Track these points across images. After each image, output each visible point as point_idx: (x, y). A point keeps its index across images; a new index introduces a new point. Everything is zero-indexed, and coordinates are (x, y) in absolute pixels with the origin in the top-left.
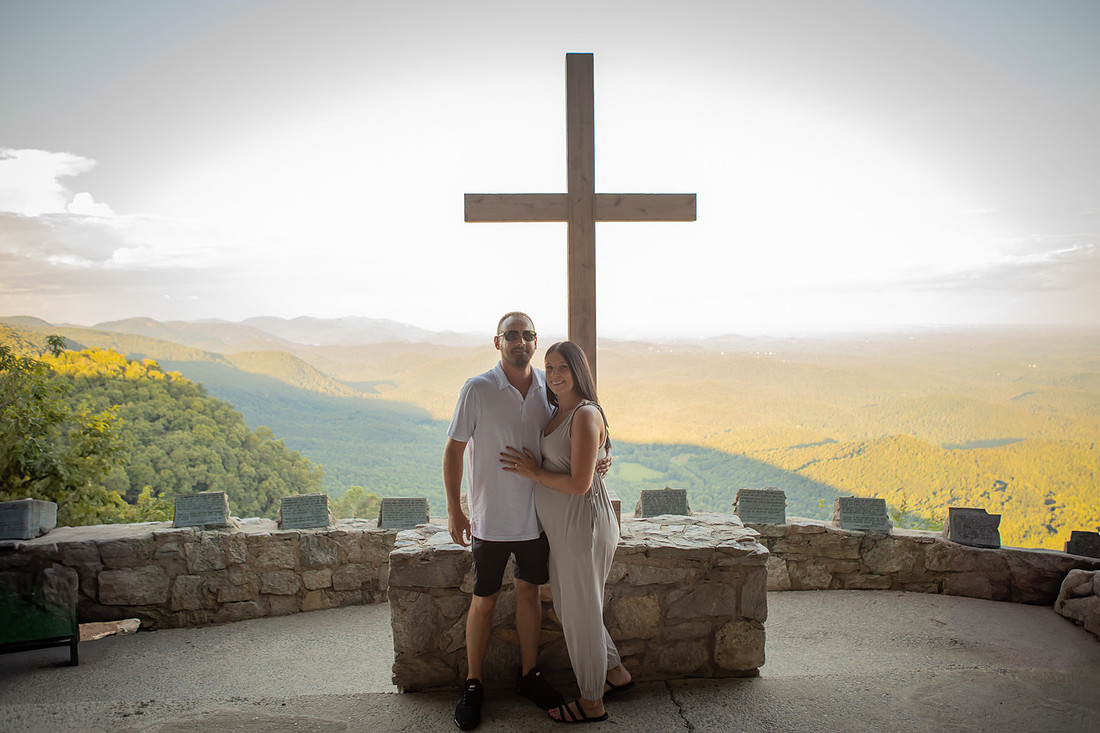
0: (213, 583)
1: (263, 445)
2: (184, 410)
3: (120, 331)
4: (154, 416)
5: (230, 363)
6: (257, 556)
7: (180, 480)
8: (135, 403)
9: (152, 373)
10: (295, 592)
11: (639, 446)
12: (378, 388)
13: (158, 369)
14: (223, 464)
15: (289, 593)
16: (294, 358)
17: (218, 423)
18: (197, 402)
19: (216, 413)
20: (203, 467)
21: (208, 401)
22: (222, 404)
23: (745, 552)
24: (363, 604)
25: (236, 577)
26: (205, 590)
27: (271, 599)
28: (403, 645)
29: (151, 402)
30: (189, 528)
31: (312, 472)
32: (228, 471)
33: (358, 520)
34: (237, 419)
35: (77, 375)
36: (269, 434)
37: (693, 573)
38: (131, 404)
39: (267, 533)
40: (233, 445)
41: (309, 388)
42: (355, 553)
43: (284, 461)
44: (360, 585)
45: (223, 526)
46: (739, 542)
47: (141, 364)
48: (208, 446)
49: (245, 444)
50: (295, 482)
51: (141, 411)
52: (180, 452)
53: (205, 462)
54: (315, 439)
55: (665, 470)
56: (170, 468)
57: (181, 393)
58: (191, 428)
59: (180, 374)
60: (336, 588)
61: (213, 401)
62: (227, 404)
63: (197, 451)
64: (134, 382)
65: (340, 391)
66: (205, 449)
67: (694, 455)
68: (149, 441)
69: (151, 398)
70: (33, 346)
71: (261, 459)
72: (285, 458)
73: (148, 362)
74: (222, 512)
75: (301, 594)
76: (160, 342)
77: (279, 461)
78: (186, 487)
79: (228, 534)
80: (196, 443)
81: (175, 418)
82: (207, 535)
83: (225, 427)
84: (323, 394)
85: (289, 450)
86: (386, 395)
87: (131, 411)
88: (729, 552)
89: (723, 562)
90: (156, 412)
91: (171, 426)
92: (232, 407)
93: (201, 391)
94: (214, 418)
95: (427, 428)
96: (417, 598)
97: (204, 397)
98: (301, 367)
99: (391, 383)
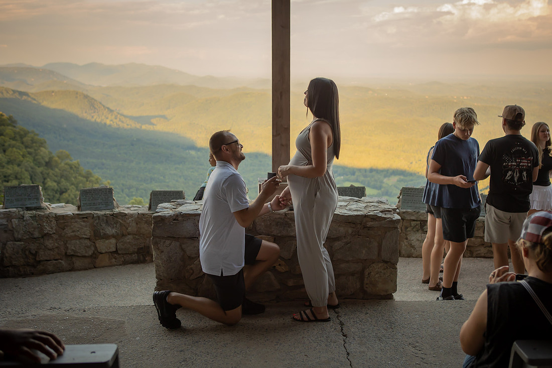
0: (33, 247)
1: (62, 165)
5: (35, 100)
6: (63, 230)
10: (90, 254)
12: (154, 121)
15: (87, 255)
16: (86, 97)
17: (26, 147)
18: (9, 130)
19: (25, 139)
21: (18, 130)
22: (29, 132)
23: (385, 219)
24: (138, 263)
25: (49, 243)
26: (27, 253)
27: (74, 259)
28: (161, 274)
30: (15, 209)
33: (134, 206)
34: (42, 144)
36: (67, 157)
37: (350, 231)
39: (70, 213)
40: (39, 165)
41: (99, 120)
42: (132, 228)
43: (80, 177)
44: (136, 250)
45: (39, 208)
46: (382, 212)
48: (19, 165)
49: (48, 164)
58: (4, 151)
60: (119, 252)
61: (22, 130)
62: (33, 132)
63: (10, 170)
65: (123, 122)
66: (16, 168)
71: (61, 177)
72: (81, 175)
74: (38, 198)
75: (96, 255)
77: (76, 178)
79: (42, 214)
80: (8, 163)
82: (28, 214)
83: (32, 150)
84: (110, 126)
85: (83, 169)
86: (160, 127)
88: (374, 218)
89: (370, 224)
92: (37, 135)
93: (12, 122)
94: (23, 143)
95: (193, 153)
96: (170, 244)
97: (14, 127)
98: (92, 103)
99: (164, 117)
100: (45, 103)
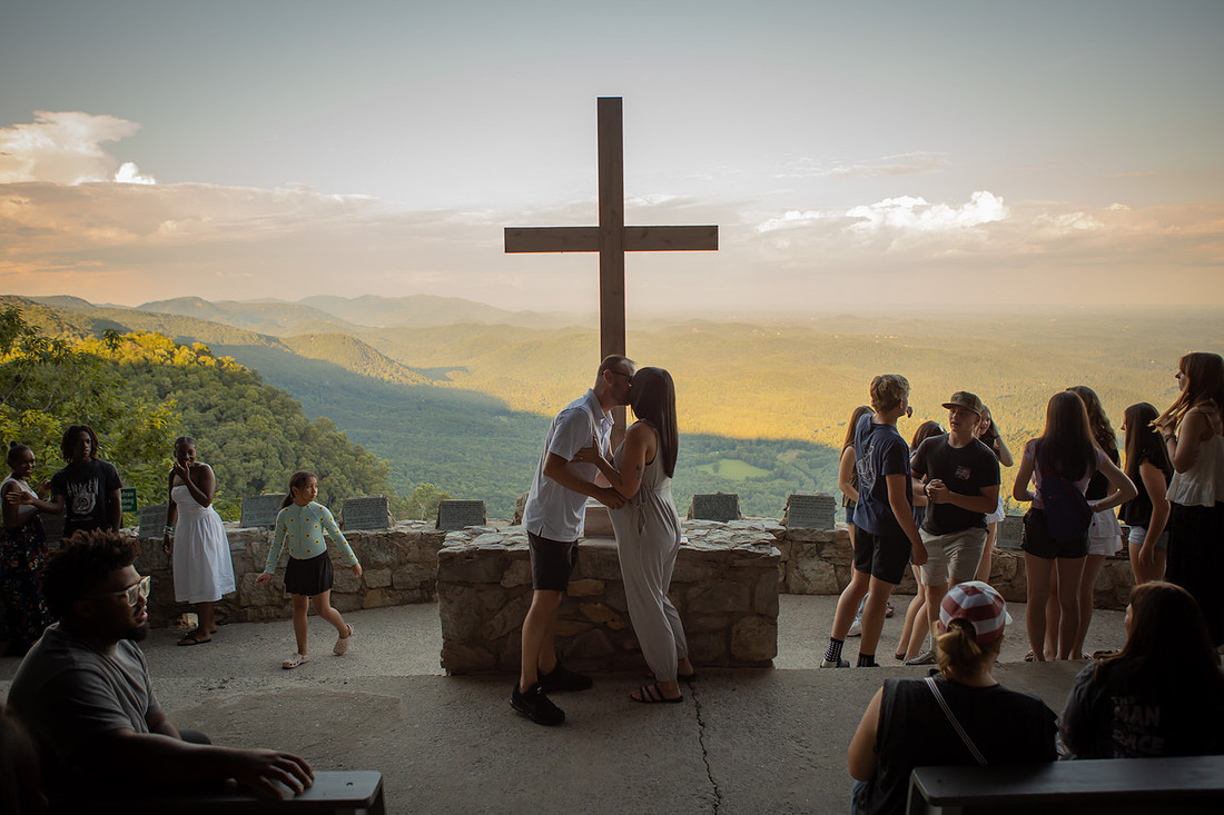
1: (323, 437)
2: (237, 400)
3: (166, 311)
4: (204, 405)
5: (287, 346)
7: (233, 476)
8: (184, 392)
9: (202, 358)
10: (356, 590)
11: (742, 442)
12: (452, 374)
13: (209, 354)
14: (280, 458)
15: (351, 591)
16: (357, 342)
17: (274, 413)
18: (252, 391)
19: (272, 402)
20: (259, 462)
21: (264, 390)
22: (279, 393)
24: (422, 603)
26: (271, 588)
29: (201, 390)
30: (256, 528)
31: (377, 467)
32: (286, 467)
34: (295, 408)
35: (122, 362)
36: (330, 426)
38: (180, 393)
40: (291, 438)
41: (373, 375)
42: (414, 554)
43: (347, 456)
44: (418, 584)
47: (190, 348)
48: (264, 439)
49: (304, 436)
50: (359, 480)
51: (190, 400)
52: (234, 445)
53: (260, 456)
55: (771, 468)
56: (223, 463)
57: (235, 380)
58: (245, 419)
59: (233, 360)
60: (395, 587)
61: (269, 389)
62: (284, 392)
63: (252, 445)
64: (183, 368)
65: (408, 378)
66: (261, 443)
67: (803, 452)
68: (201, 433)
69: (201, 386)
70: (75, 329)
71: (322, 454)
72: (347, 452)
73: (197, 346)
75: (362, 592)
76: (210, 323)
77: (341, 455)
78: (241, 483)
80: (250, 435)
81: (228, 408)
83: (283, 418)
84: (389, 382)
85: (352, 444)
86: (459, 383)
87: (180, 399)
90: (207, 401)
91: (224, 417)
92: (290, 396)
93: (254, 379)
94: (270, 408)
95: (504, 419)
96: (462, 592)
97: (260, 385)
98: (365, 351)
99: (464, 369)
100: (300, 352)
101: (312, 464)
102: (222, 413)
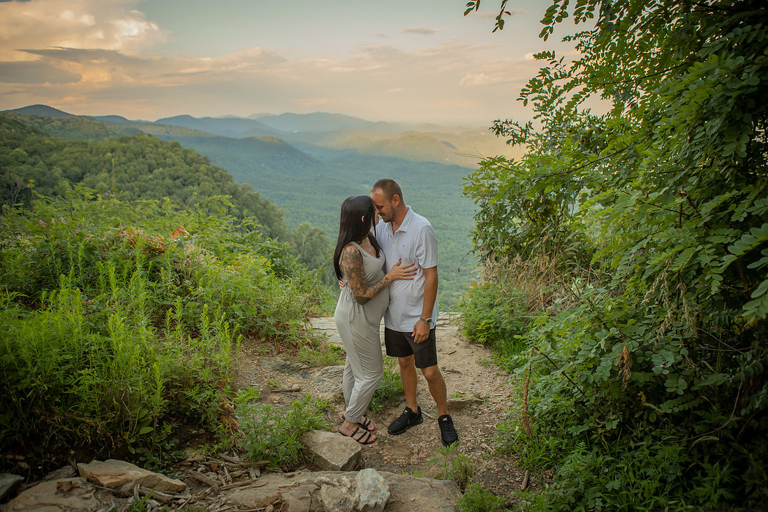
1: (245, 195)
2: (194, 173)
3: (171, 124)
4: (175, 176)
8: (164, 169)
9: (175, 149)
13: (179, 146)
17: (216, 181)
18: (203, 168)
19: (215, 175)
21: (210, 167)
22: (219, 169)
29: (173, 168)
31: (276, 213)
34: (229, 178)
36: (249, 189)
38: (161, 169)
43: (259, 206)
47: (169, 144)
49: (233, 194)
51: (167, 174)
54: (293, 193)
57: (193, 162)
58: (199, 184)
61: (213, 167)
62: (222, 169)
68: (173, 192)
69: (174, 165)
72: (259, 203)
77: (255, 205)
81: (189, 178)
83: (221, 184)
85: (262, 199)
87: (161, 173)
90: (176, 174)
91: (187, 183)
92: (226, 171)
93: (206, 161)
94: (213, 178)
97: (209, 165)
101: (237, 211)
102: (185, 181)
